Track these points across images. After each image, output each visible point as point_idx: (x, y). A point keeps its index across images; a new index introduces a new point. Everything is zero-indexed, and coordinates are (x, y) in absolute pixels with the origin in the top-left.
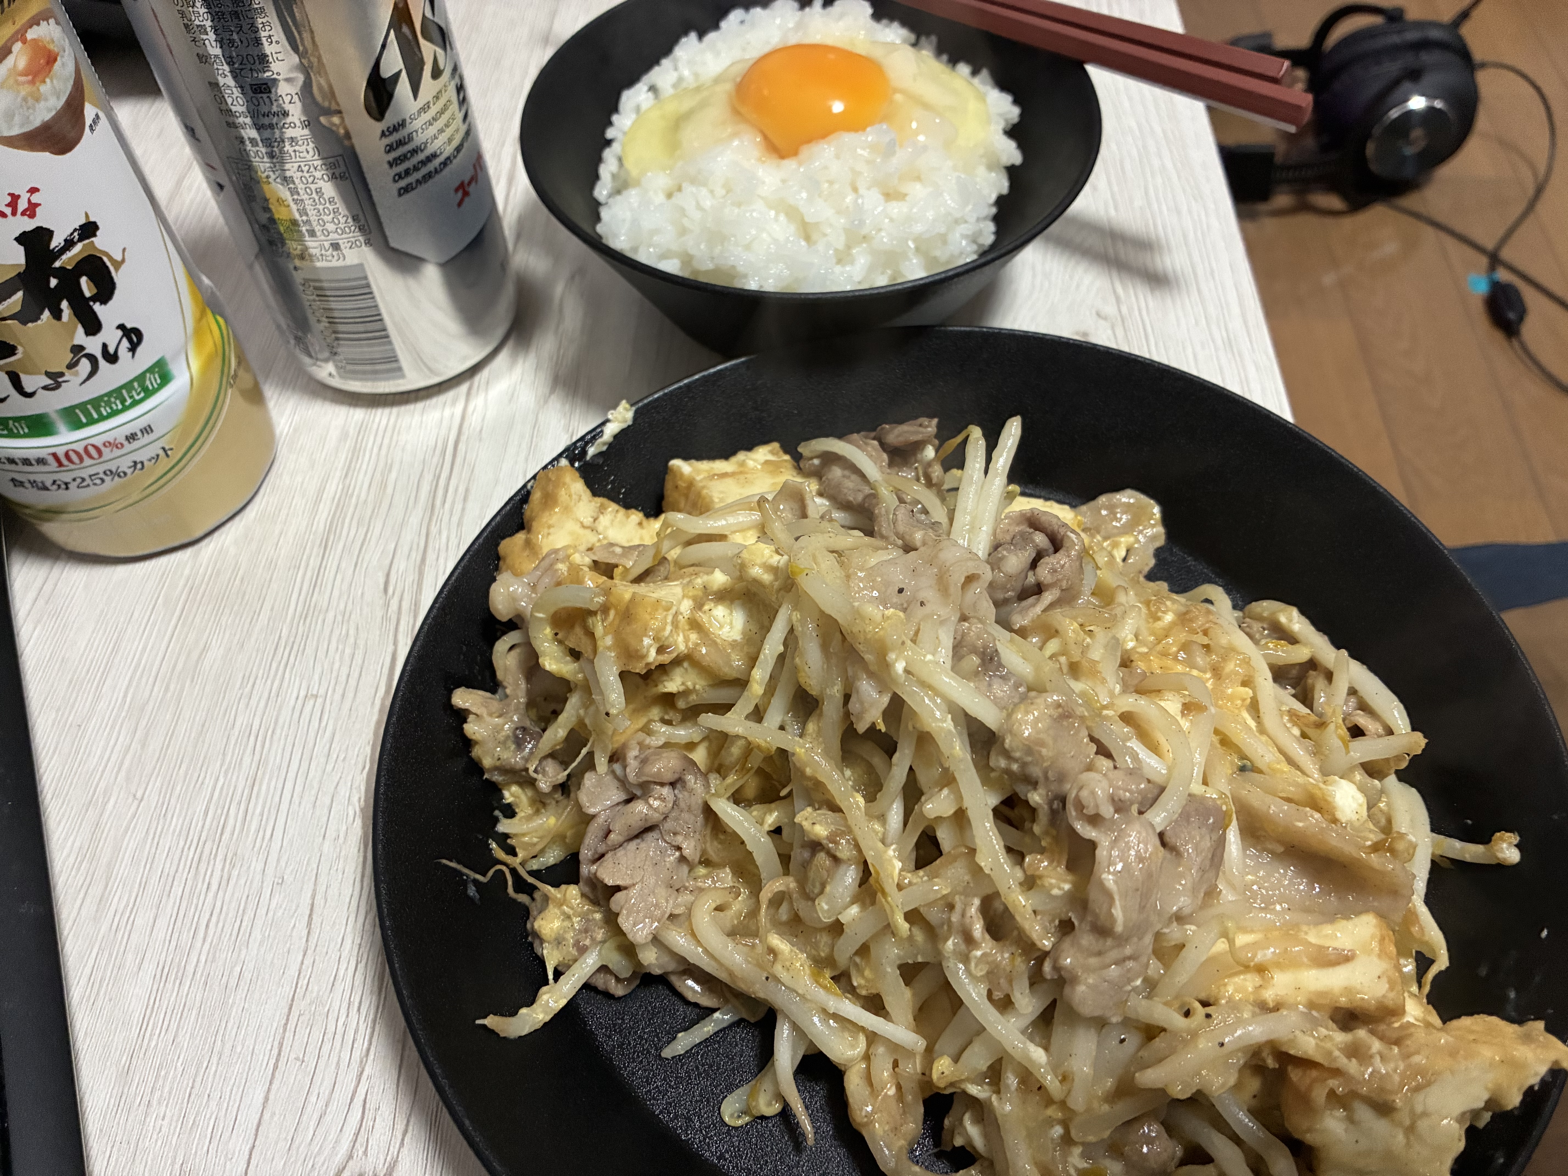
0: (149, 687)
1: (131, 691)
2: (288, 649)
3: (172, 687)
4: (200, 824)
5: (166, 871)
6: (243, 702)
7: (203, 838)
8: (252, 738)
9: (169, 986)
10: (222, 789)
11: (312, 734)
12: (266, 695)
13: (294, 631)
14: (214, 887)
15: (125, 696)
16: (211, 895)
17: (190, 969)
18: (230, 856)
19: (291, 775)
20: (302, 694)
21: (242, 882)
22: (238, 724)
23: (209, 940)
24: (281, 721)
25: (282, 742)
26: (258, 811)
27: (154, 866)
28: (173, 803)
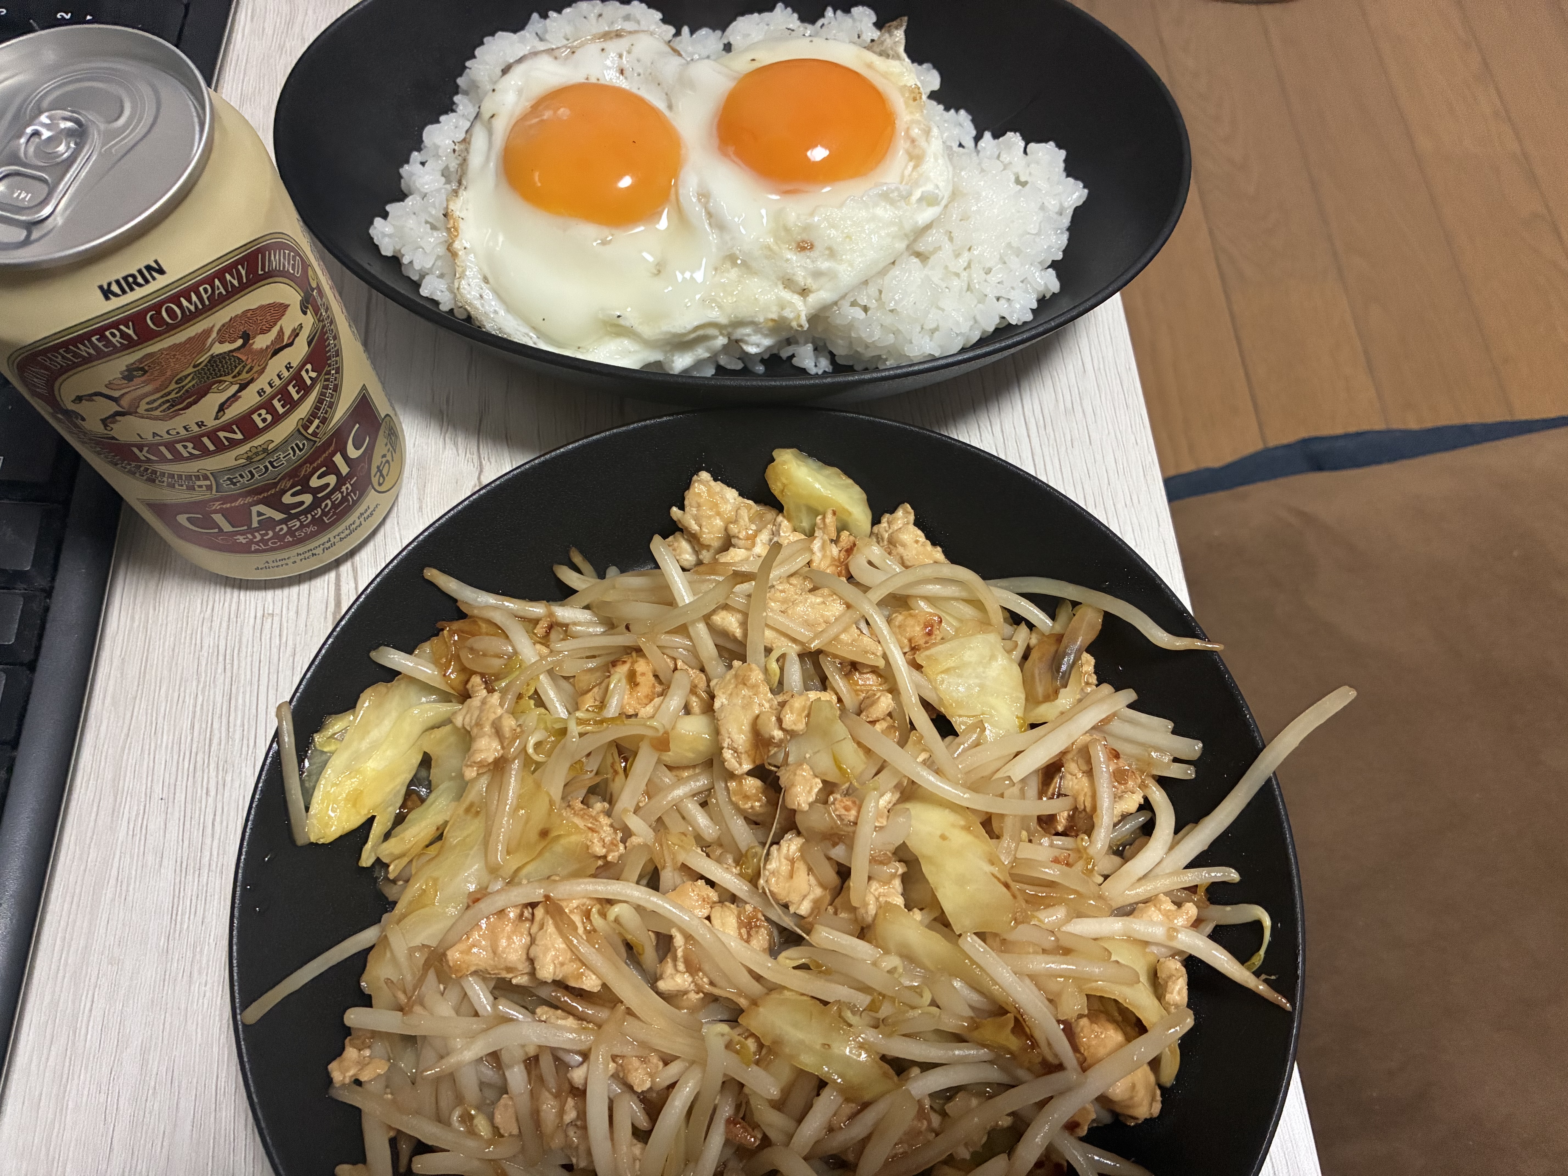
4: (189, 738)
5: (167, 780)
6: (207, 624)
7: (194, 750)
8: (221, 658)
10: (202, 705)
11: (275, 650)
12: (226, 619)
19: (263, 689)
20: (259, 615)
21: (237, 784)
22: (205, 648)
23: (217, 836)
24: (244, 640)
25: (249, 659)
26: (239, 722)
27: (155, 777)
28: (160, 720)
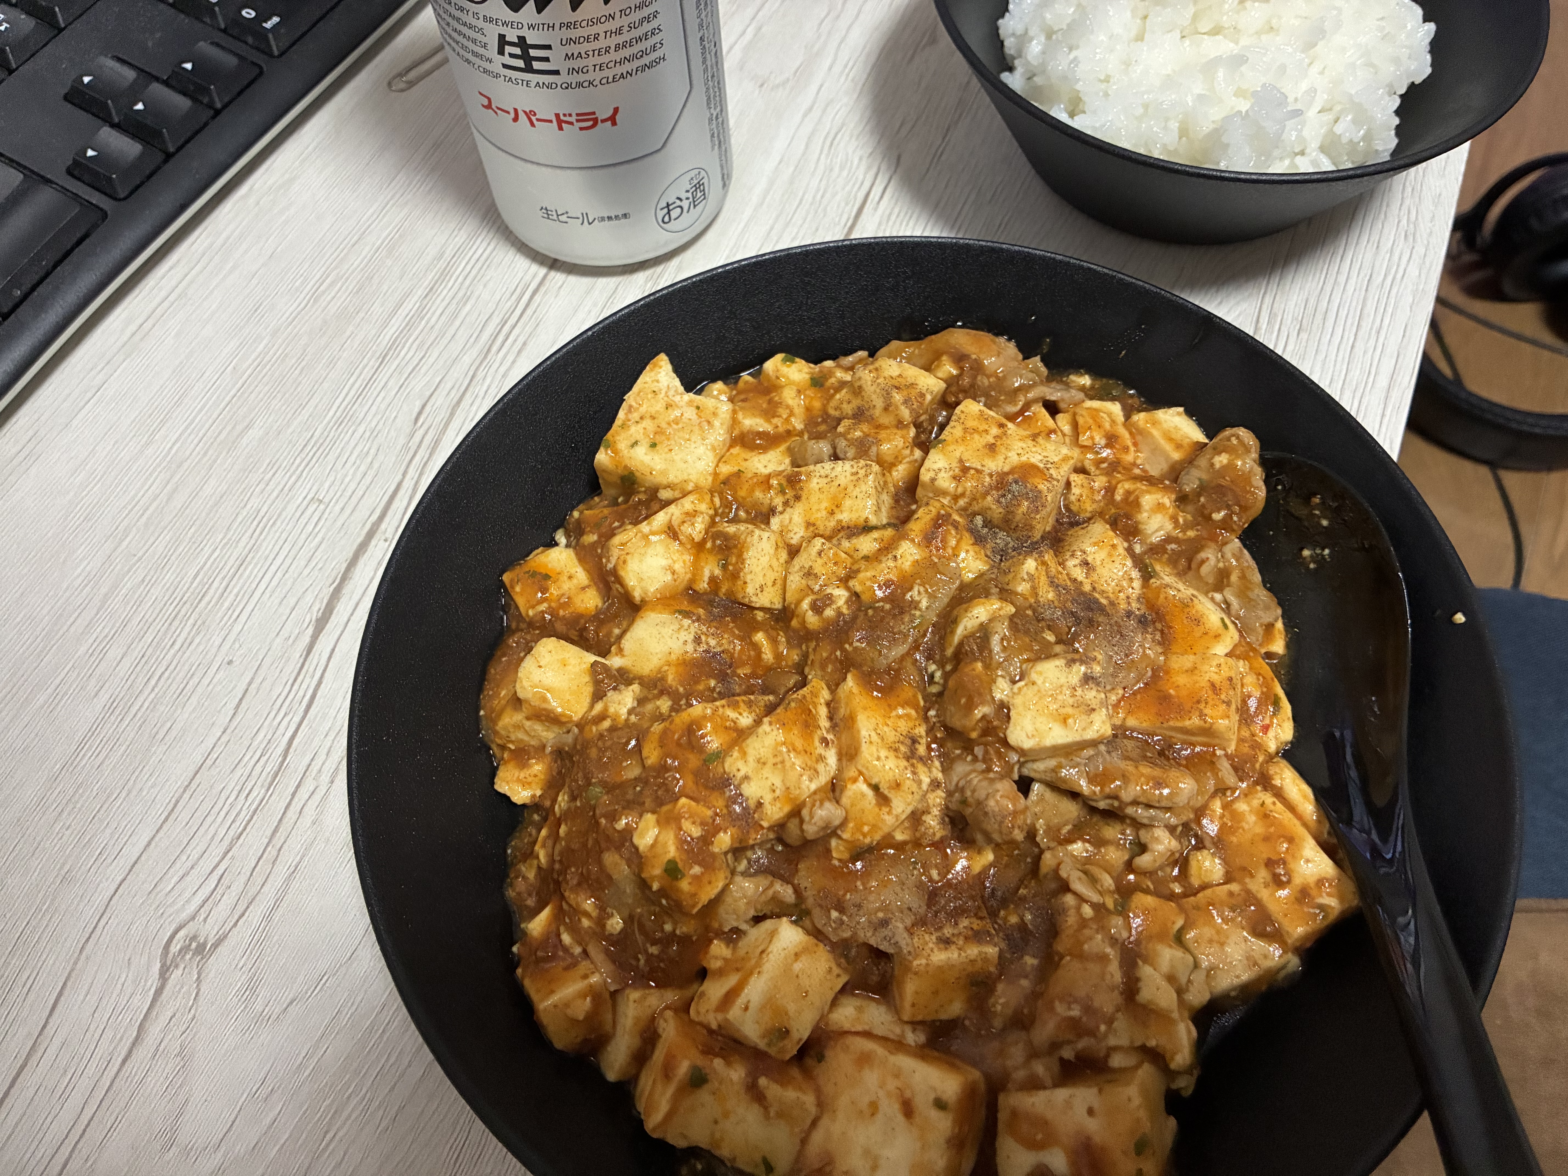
0: (192, 446)
1: (178, 445)
2: (315, 449)
3: (210, 453)
4: (187, 586)
5: (147, 617)
6: (262, 486)
7: (185, 599)
8: (255, 523)
9: (113, 718)
11: (303, 536)
12: (281, 486)
13: (326, 433)
14: (177, 646)
15: (171, 448)
16: (172, 652)
17: (134, 710)
18: (199, 622)
19: (273, 568)
20: (309, 497)
21: (201, 648)
22: (249, 506)
23: (156, 690)
24: (283, 517)
25: (278, 534)
26: (235, 591)
27: (139, 609)
28: (173, 558)
